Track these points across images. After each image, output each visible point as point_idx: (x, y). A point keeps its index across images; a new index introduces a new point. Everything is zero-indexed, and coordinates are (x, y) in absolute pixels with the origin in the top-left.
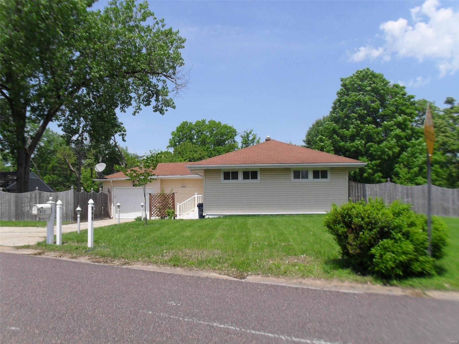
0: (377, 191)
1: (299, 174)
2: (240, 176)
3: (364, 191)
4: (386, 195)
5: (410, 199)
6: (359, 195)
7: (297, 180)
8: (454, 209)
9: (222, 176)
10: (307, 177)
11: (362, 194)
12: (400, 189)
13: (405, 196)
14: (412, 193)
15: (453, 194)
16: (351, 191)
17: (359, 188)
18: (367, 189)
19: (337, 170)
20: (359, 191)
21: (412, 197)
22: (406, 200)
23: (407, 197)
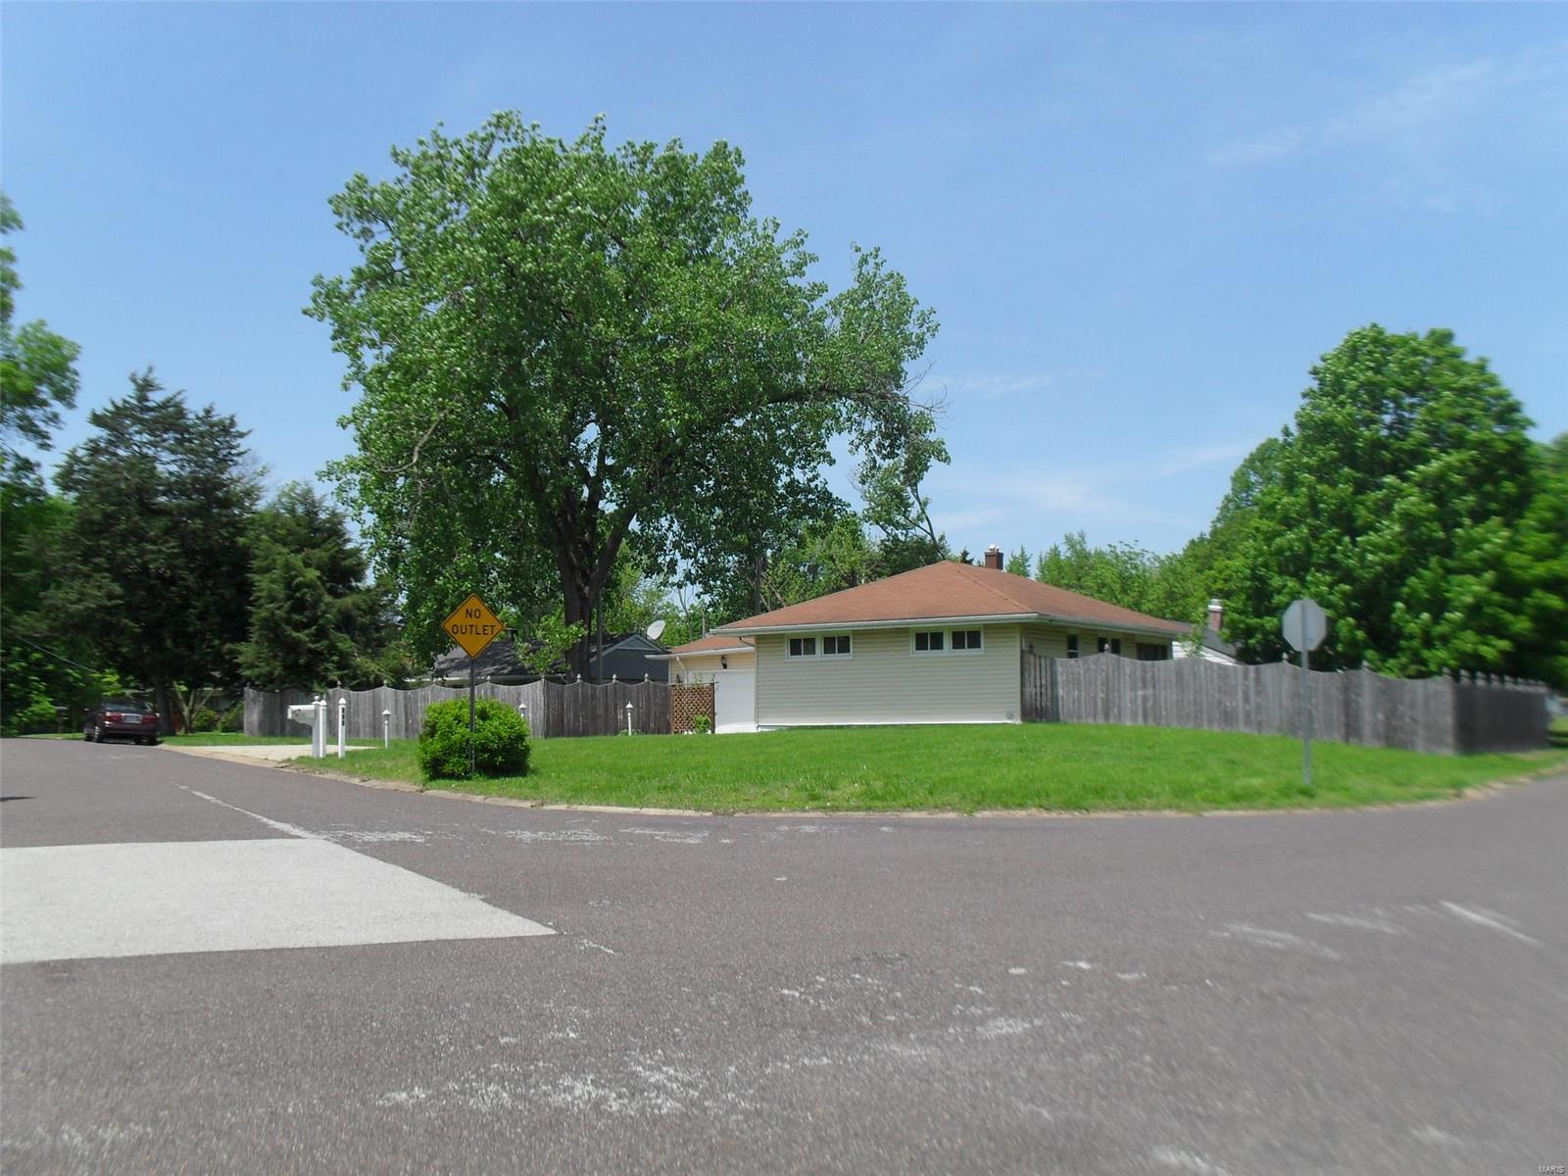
0: (1079, 673)
1: (928, 640)
2: (819, 647)
3: (1053, 673)
4: (1099, 682)
5: (1150, 691)
6: (1043, 682)
7: (922, 653)
8: (1248, 715)
9: (787, 649)
10: (940, 647)
11: (1049, 681)
12: (1128, 670)
13: (1140, 684)
14: (1153, 677)
15: (1246, 676)
16: (1026, 676)
17: (1043, 668)
18: (1060, 669)
19: (999, 629)
20: (1043, 672)
21: (1154, 687)
22: (1140, 693)
23: (1144, 686)
